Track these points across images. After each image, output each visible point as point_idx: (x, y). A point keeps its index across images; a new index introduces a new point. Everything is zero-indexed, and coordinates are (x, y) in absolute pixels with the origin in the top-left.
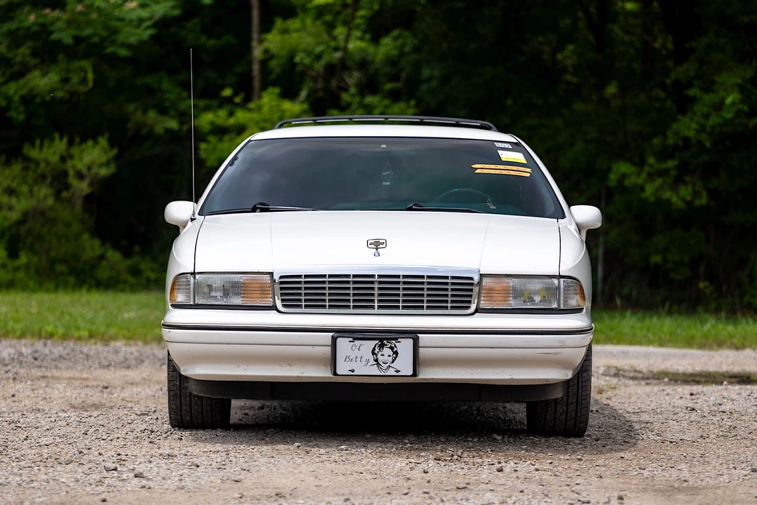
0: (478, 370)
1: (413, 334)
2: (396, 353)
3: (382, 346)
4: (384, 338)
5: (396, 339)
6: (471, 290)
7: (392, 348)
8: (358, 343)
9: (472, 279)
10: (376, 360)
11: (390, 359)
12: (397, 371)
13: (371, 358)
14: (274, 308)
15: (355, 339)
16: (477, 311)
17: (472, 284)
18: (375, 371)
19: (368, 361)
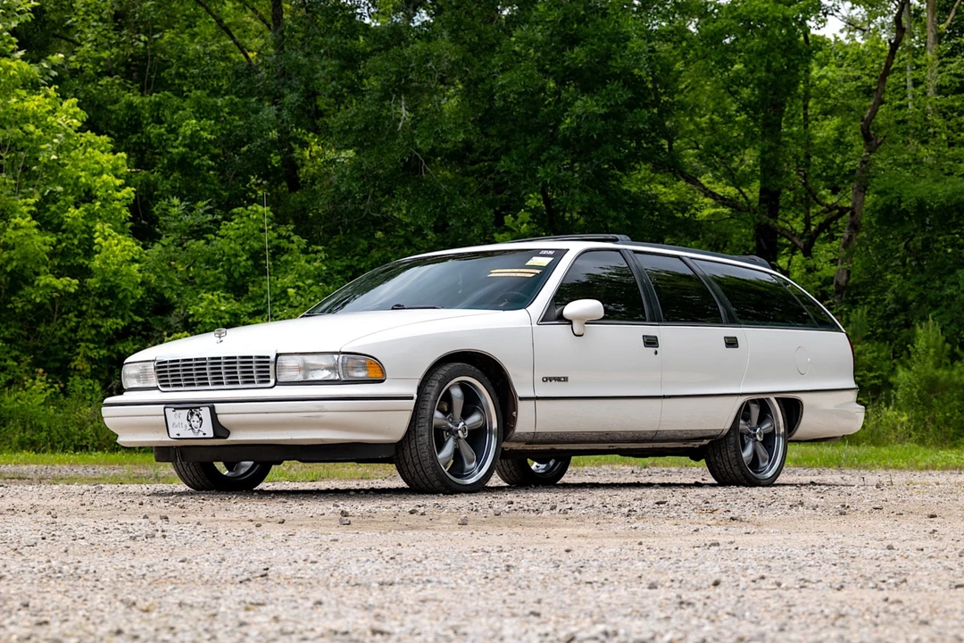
0: (270, 433)
1: (211, 404)
2: (201, 419)
3: (192, 414)
4: (192, 407)
5: (199, 408)
6: (268, 367)
7: (198, 415)
8: (178, 411)
9: (268, 357)
10: (191, 426)
11: (199, 424)
12: (204, 434)
13: (187, 423)
14: (157, 388)
15: (176, 409)
16: (275, 385)
17: (268, 362)
18: (190, 434)
19: (186, 426)
